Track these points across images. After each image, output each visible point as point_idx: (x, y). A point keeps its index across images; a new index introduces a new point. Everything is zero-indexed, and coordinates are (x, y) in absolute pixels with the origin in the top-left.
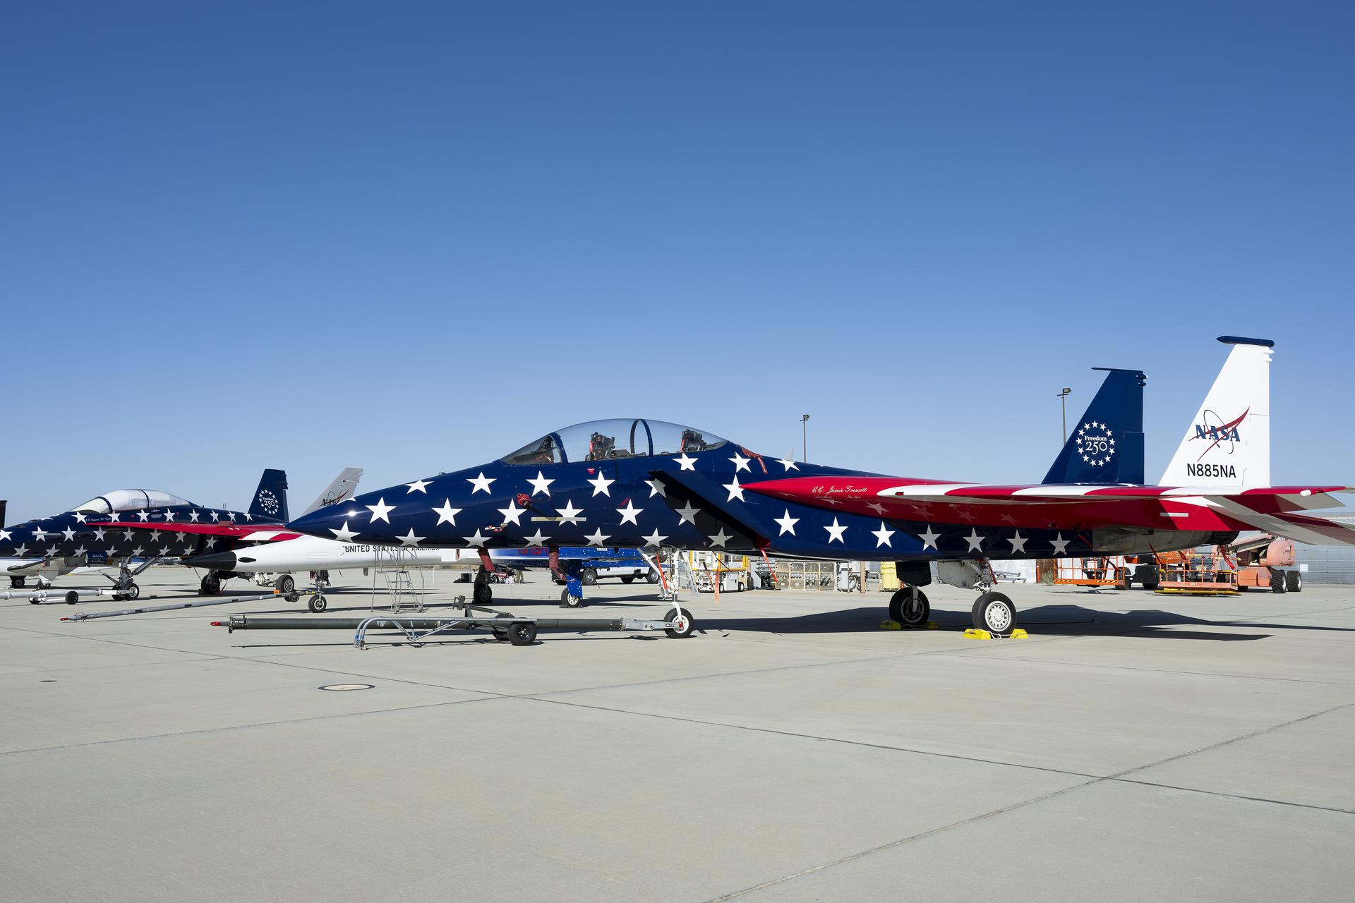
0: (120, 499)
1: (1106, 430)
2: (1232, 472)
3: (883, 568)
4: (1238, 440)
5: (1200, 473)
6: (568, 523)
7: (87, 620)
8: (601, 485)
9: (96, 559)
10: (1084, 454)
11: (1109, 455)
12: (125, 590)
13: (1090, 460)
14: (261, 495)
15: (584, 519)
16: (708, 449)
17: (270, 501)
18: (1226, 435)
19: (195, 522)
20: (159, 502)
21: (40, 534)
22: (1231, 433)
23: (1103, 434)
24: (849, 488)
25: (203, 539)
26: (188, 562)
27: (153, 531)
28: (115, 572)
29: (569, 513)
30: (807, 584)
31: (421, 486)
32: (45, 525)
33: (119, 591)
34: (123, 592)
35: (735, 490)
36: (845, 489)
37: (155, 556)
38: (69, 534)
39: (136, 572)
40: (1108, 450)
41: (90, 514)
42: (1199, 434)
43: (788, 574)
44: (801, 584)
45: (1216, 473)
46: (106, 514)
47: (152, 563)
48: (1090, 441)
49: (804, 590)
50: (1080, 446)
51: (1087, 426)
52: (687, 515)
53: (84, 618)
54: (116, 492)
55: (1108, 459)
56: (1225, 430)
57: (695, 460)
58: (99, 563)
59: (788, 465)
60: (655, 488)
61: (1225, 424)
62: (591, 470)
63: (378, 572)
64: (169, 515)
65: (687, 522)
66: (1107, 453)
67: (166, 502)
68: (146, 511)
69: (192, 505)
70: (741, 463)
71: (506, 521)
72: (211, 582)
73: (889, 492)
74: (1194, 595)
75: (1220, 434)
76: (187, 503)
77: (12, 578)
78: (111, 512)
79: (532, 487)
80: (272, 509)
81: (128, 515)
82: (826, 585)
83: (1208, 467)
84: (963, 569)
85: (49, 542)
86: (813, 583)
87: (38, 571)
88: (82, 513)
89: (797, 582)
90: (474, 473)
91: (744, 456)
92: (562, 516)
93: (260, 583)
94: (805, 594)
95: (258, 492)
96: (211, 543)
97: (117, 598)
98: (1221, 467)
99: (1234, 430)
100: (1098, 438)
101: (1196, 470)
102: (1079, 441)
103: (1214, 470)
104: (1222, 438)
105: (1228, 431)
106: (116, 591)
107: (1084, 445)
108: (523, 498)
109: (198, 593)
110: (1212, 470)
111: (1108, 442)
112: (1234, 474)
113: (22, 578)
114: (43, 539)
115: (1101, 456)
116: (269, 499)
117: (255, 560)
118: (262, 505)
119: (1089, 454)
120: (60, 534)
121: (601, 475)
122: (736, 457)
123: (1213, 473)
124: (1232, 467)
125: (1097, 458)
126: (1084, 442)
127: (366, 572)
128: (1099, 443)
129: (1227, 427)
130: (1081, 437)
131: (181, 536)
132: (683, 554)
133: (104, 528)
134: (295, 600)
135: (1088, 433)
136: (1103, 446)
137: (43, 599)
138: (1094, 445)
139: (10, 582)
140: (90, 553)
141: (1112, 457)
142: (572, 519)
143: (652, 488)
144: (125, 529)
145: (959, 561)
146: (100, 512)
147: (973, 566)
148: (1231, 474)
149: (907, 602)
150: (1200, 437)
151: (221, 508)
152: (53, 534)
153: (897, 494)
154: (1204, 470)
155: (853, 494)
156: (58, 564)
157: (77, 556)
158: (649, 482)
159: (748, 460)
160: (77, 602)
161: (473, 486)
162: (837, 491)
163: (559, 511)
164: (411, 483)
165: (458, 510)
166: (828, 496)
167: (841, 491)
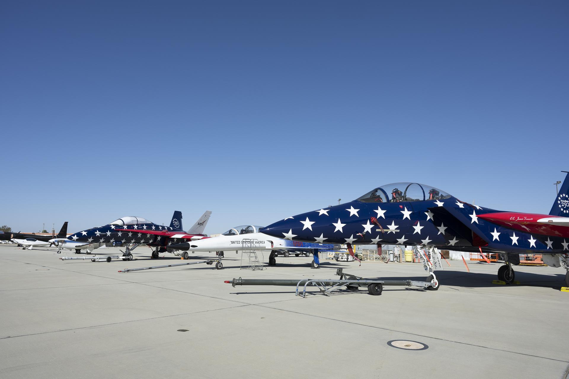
0: (127, 220)
3: (406, 253)
6: (392, 233)
7: (129, 272)
8: (407, 214)
9: (118, 244)
10: (561, 208)
12: (128, 257)
14: (173, 221)
15: (398, 231)
16: (445, 198)
17: (176, 223)
19: (154, 230)
20: (141, 222)
21: (98, 233)
23: (567, 199)
24: (526, 218)
25: (156, 236)
26: (150, 245)
27: (139, 233)
28: (124, 249)
29: (393, 228)
30: (376, 259)
31: (325, 212)
32: (100, 230)
33: (126, 257)
34: (127, 257)
35: (474, 218)
37: (139, 243)
38: (109, 233)
39: (132, 250)
41: (116, 226)
43: (368, 255)
44: (373, 259)
46: (122, 226)
47: (137, 246)
48: (563, 202)
49: (375, 261)
51: (561, 196)
52: (442, 229)
53: (128, 271)
54: (126, 217)
57: (443, 203)
58: (119, 245)
59: (478, 207)
60: (429, 216)
62: (401, 206)
63: (244, 252)
64: (145, 227)
65: (441, 233)
67: (144, 222)
68: (137, 225)
69: (152, 223)
70: (460, 205)
71: (365, 231)
72: (156, 254)
74: (525, 265)
76: (151, 223)
77: (76, 250)
78: (124, 225)
79: (377, 214)
80: (177, 226)
81: (130, 226)
82: (384, 259)
84: (553, 258)
85: (101, 237)
86: (379, 258)
87: (87, 248)
88: (114, 225)
89: (371, 258)
90: (348, 206)
91: (461, 202)
92: (389, 229)
93: (176, 255)
94: (375, 262)
95: (173, 219)
96: (159, 238)
97: (124, 260)
102: (559, 202)
106: (124, 257)
107: (561, 204)
108: (373, 219)
109: (150, 258)
113: (80, 250)
114: (99, 235)
116: (176, 222)
117: (197, 246)
118: (174, 224)
120: (105, 234)
121: (406, 209)
122: (458, 203)
125: (566, 209)
126: (561, 202)
127: (237, 252)
131: (148, 236)
132: (435, 249)
133: (121, 231)
134: (211, 264)
135: (562, 199)
136: (568, 205)
137: (98, 260)
138: (565, 204)
139: (75, 251)
140: (116, 241)
142: (394, 230)
143: (427, 216)
144: (129, 232)
145: (552, 254)
146: (120, 225)
149: (507, 272)
151: (162, 225)
152: (103, 233)
153: (549, 221)
155: (527, 221)
156: (94, 245)
157: (111, 242)
158: (426, 213)
159: (463, 204)
160: (111, 261)
161: (350, 212)
162: (521, 219)
163: (389, 226)
164: (320, 210)
165: (344, 225)
166: (516, 221)
167: (523, 219)
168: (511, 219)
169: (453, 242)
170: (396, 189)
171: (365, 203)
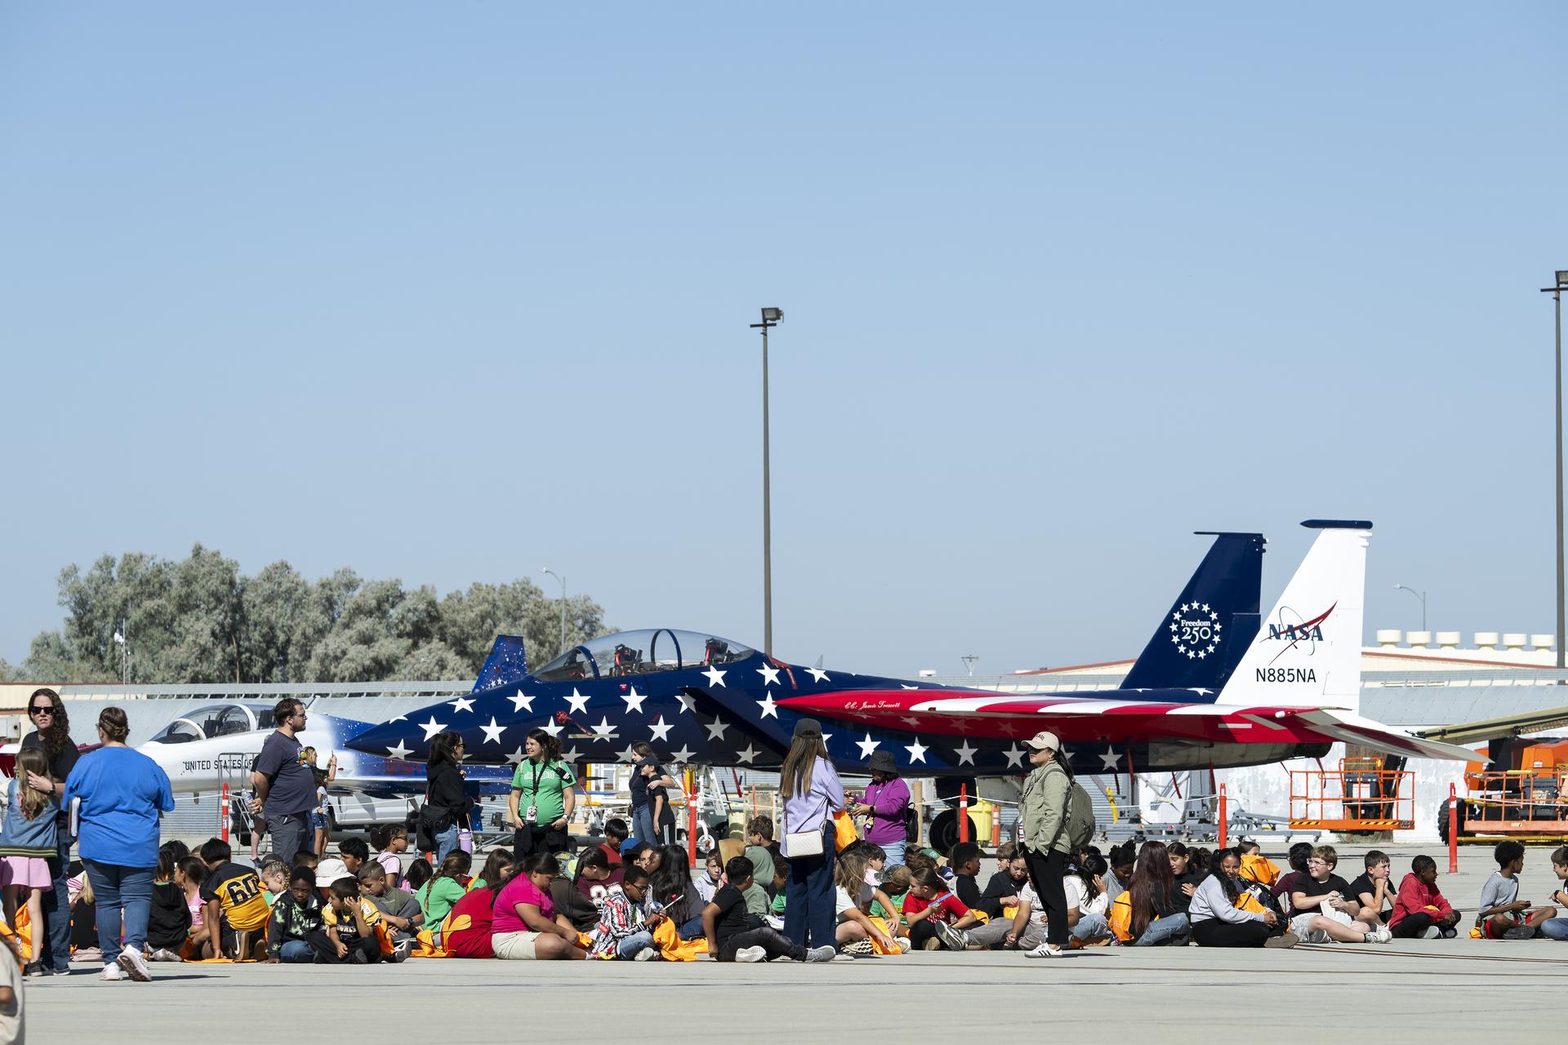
1: (1209, 612)
2: (1311, 676)
4: (1320, 638)
5: (1272, 678)
6: (602, 740)
8: (634, 701)
10: (1179, 644)
11: (1213, 644)
13: (1187, 651)
15: (617, 736)
16: (736, 659)
18: (1307, 634)
22: (1312, 632)
23: (1205, 617)
24: (882, 704)
29: (604, 730)
31: (466, 705)
35: (768, 707)
36: (877, 704)
40: (1212, 637)
42: (1272, 634)
45: (1291, 678)
48: (1188, 626)
50: (1175, 633)
51: (1185, 608)
52: (717, 729)
55: (1211, 649)
56: (1305, 629)
57: (724, 672)
59: (818, 675)
60: (686, 704)
61: (1306, 622)
62: (623, 686)
65: (716, 737)
66: (1210, 641)
70: (770, 675)
73: (922, 707)
75: (1298, 634)
79: (570, 704)
83: (1281, 672)
84: (1005, 786)
90: (511, 689)
91: (772, 667)
92: (596, 733)
98: (1298, 671)
99: (1317, 628)
100: (1199, 623)
101: (1267, 675)
102: (1174, 627)
103: (1289, 674)
104: (1301, 638)
105: (1310, 630)
107: (1180, 633)
108: (562, 716)
110: (1286, 675)
111: (1212, 628)
112: (1314, 678)
115: (1202, 645)
119: (1186, 643)
121: (633, 691)
122: (763, 669)
123: (1287, 677)
124: (1311, 670)
125: (1196, 648)
126: (1180, 628)
128: (1200, 629)
129: (1307, 625)
130: (1176, 622)
132: (709, 770)
135: (1185, 616)
136: (1205, 633)
138: (1194, 632)
141: (1218, 647)
142: (606, 736)
143: (682, 703)
145: (1001, 778)
147: (1014, 783)
148: (1309, 678)
149: (950, 826)
150: (1274, 638)
153: (930, 709)
154: (1276, 675)
155: (886, 710)
158: (679, 698)
159: (777, 671)
161: (514, 704)
162: (870, 706)
163: (594, 728)
164: (457, 700)
165: (503, 729)
166: (861, 711)
167: (874, 706)
168: (847, 706)
169: (747, 755)
170: (622, 645)
171: (549, 684)
